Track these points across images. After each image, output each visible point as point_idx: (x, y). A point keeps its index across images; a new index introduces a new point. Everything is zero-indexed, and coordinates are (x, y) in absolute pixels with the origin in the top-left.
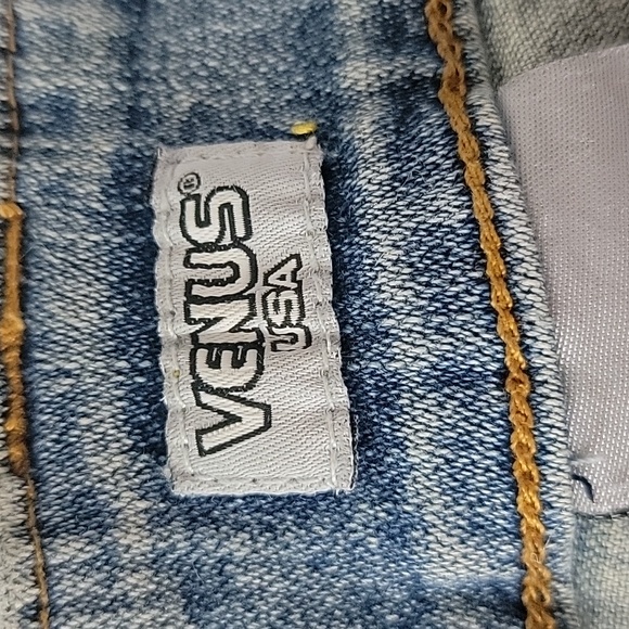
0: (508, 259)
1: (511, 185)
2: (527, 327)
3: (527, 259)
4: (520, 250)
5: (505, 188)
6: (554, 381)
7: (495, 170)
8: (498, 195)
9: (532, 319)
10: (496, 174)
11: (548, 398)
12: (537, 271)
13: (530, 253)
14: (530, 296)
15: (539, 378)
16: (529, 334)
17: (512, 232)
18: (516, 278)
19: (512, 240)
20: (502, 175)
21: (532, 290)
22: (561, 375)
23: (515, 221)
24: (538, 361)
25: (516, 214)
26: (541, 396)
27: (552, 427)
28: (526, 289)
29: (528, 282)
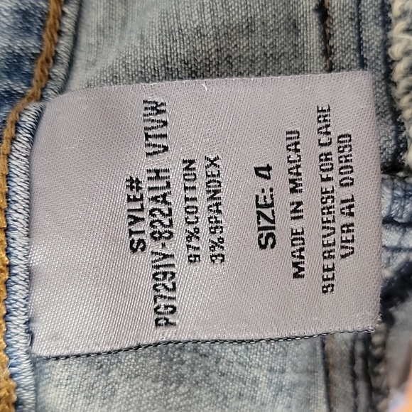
0: (10, 200)
1: (22, 158)
2: (12, 241)
3: (20, 201)
4: (17, 196)
5: (18, 158)
6: (23, 275)
7: (17, 147)
8: (13, 162)
9: (15, 236)
10: (16, 149)
11: (17, 284)
12: (24, 209)
13: (22, 198)
14: (16, 223)
15: (14, 271)
16: (12, 245)
17: (15, 184)
18: (11, 211)
19: (14, 189)
20: (19, 151)
21: (19, 220)
22: (30, 272)
23: (18, 178)
24: (14, 261)
25: (19, 174)
26: (14, 282)
27: (16, 301)
28: (15, 219)
29: (17, 215)
